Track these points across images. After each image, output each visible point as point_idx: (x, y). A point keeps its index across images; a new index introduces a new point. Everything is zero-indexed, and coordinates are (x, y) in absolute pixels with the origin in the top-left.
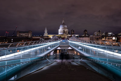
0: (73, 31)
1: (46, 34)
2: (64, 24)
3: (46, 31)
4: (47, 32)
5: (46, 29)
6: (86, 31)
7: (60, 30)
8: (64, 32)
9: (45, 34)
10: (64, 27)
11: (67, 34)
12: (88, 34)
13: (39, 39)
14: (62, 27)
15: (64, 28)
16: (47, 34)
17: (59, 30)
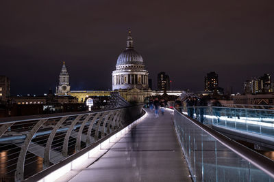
0: (166, 77)
1: (64, 89)
2: (131, 52)
3: (64, 78)
4: (67, 79)
5: (64, 70)
7: (119, 74)
8: (133, 80)
9: (60, 88)
10: (131, 63)
11: (145, 89)
13: (41, 106)
14: (127, 63)
15: (133, 67)
16: (68, 88)
17: (115, 74)
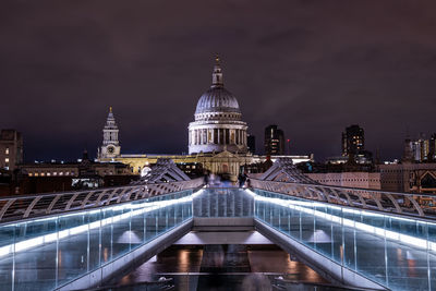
0: (278, 133)
1: (110, 152)
2: (219, 92)
3: (111, 134)
4: (115, 136)
5: (111, 121)
6: (354, 130)
7: (200, 128)
8: (222, 138)
9: (104, 150)
10: (220, 109)
11: (242, 153)
12: (368, 155)
14: (212, 110)
15: (223, 115)
16: (117, 150)
17: (193, 127)
